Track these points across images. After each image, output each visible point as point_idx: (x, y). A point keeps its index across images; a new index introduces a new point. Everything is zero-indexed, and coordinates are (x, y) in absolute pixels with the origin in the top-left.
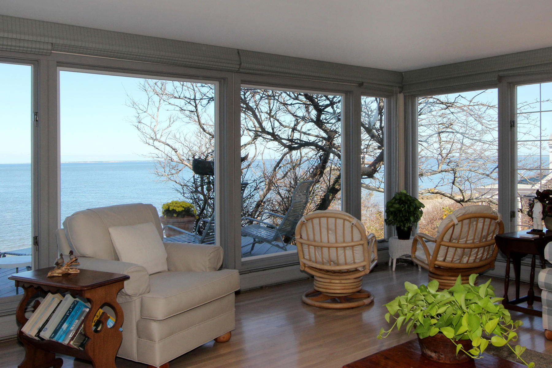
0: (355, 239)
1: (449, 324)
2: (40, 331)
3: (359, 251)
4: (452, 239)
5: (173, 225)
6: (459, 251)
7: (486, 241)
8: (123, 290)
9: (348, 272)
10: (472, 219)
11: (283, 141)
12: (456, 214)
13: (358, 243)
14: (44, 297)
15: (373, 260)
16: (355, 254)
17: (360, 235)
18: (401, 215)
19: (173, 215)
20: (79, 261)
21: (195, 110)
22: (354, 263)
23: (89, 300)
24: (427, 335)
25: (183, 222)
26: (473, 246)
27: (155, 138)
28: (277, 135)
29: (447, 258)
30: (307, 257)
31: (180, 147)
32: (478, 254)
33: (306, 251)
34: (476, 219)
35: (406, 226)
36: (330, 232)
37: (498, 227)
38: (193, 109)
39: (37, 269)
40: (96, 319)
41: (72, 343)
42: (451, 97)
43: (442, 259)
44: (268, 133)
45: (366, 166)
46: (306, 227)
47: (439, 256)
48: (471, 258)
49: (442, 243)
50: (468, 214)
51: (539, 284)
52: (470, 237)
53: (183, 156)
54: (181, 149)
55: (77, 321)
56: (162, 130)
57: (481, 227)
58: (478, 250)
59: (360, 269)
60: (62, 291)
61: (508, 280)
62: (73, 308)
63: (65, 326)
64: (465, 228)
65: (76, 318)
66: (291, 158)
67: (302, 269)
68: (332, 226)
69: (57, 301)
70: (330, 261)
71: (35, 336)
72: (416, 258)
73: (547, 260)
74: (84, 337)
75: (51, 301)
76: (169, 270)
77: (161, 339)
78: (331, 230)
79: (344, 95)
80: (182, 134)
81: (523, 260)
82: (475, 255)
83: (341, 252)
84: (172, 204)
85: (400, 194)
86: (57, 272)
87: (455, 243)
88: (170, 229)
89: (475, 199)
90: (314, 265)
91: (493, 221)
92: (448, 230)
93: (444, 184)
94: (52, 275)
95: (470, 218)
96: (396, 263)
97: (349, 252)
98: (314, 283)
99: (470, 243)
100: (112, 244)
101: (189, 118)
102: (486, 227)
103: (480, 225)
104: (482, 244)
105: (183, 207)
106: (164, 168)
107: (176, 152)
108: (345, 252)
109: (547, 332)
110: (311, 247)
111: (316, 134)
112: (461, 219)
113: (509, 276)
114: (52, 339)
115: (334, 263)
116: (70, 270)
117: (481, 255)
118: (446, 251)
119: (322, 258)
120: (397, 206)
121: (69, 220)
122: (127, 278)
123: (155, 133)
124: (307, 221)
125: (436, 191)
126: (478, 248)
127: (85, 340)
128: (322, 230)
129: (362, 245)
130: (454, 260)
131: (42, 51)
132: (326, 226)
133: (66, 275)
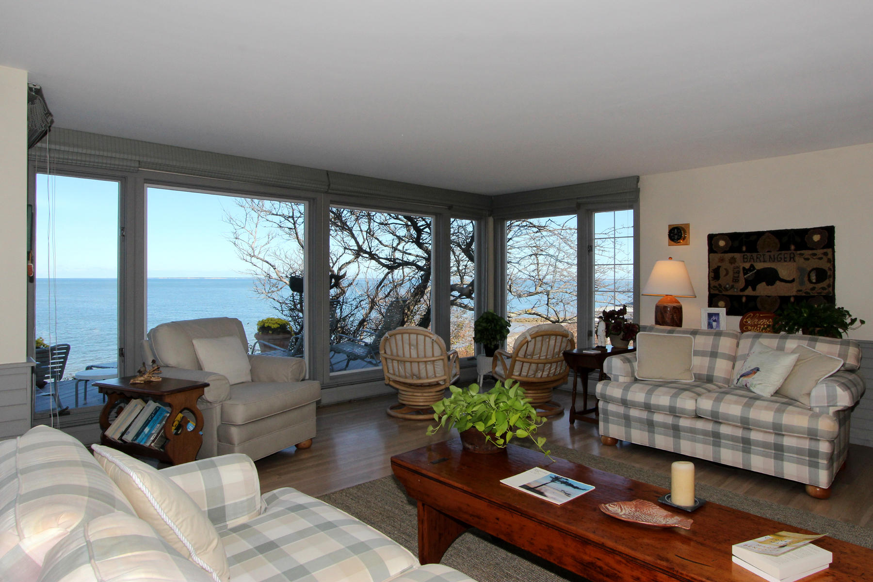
0: (436, 354)
1: (480, 419)
2: (123, 434)
3: (439, 366)
4: (526, 355)
5: (268, 342)
6: (534, 366)
7: (559, 356)
8: (203, 396)
9: (430, 385)
10: (544, 337)
11: (380, 260)
12: (530, 332)
13: (438, 358)
14: (127, 404)
15: (455, 375)
16: (436, 368)
17: (440, 351)
18: (488, 333)
19: (268, 332)
20: (161, 369)
21: (294, 227)
22: (435, 376)
23: (170, 405)
24: (464, 430)
25: (279, 339)
26: (545, 361)
27: (252, 254)
28: (376, 254)
29: (522, 373)
30: (391, 371)
31: (280, 264)
32: (551, 369)
33: (390, 365)
34: (548, 336)
35: (493, 344)
36: (412, 347)
37: (569, 342)
38: (292, 226)
39: (123, 376)
40: (176, 423)
41: (153, 444)
42: (543, 221)
43: (517, 374)
44: (366, 252)
45: (465, 286)
46: (390, 343)
47: (514, 371)
48: (544, 373)
49: (517, 359)
50: (541, 332)
51: (596, 394)
52: (543, 354)
53: (284, 273)
54: (281, 266)
55: (158, 425)
56: (260, 246)
57: (554, 344)
58: (551, 366)
59: (441, 383)
60: (145, 398)
61: (576, 393)
62: (155, 414)
63: (147, 430)
64: (539, 345)
65: (157, 422)
66: (392, 277)
67: (386, 383)
68: (414, 342)
69: (139, 407)
70: (413, 375)
71: (118, 439)
72: (496, 373)
73: (605, 374)
74: (165, 440)
75: (134, 407)
76: (252, 381)
77: (240, 443)
78: (413, 346)
79: (434, 216)
80: (282, 251)
81: (590, 375)
82: (548, 371)
83: (422, 366)
84: (267, 321)
85: (488, 313)
86: (140, 380)
87: (529, 359)
88: (265, 346)
89: (569, 320)
90: (398, 379)
91: (564, 339)
92: (522, 347)
93: (541, 305)
94: (134, 382)
95: (542, 336)
96: (483, 379)
97: (430, 367)
98: (399, 396)
99: (544, 359)
100: (196, 354)
101: (288, 235)
102: (558, 344)
103: (552, 342)
104: (554, 360)
105: (279, 324)
106: (264, 285)
107: (275, 269)
108: (426, 367)
109: (603, 437)
110: (394, 361)
111: (415, 254)
112: (535, 335)
113: (576, 389)
114: (133, 442)
115: (417, 377)
116: (152, 378)
117: (554, 370)
118: (521, 366)
119: (405, 371)
120: (484, 325)
121: (154, 331)
122: (207, 385)
123: (253, 249)
124: (390, 336)
125: (533, 312)
126: (551, 363)
127: (166, 442)
128: (404, 345)
129: (443, 359)
130: (529, 374)
131: (129, 168)
132: (408, 342)
133: (148, 383)
